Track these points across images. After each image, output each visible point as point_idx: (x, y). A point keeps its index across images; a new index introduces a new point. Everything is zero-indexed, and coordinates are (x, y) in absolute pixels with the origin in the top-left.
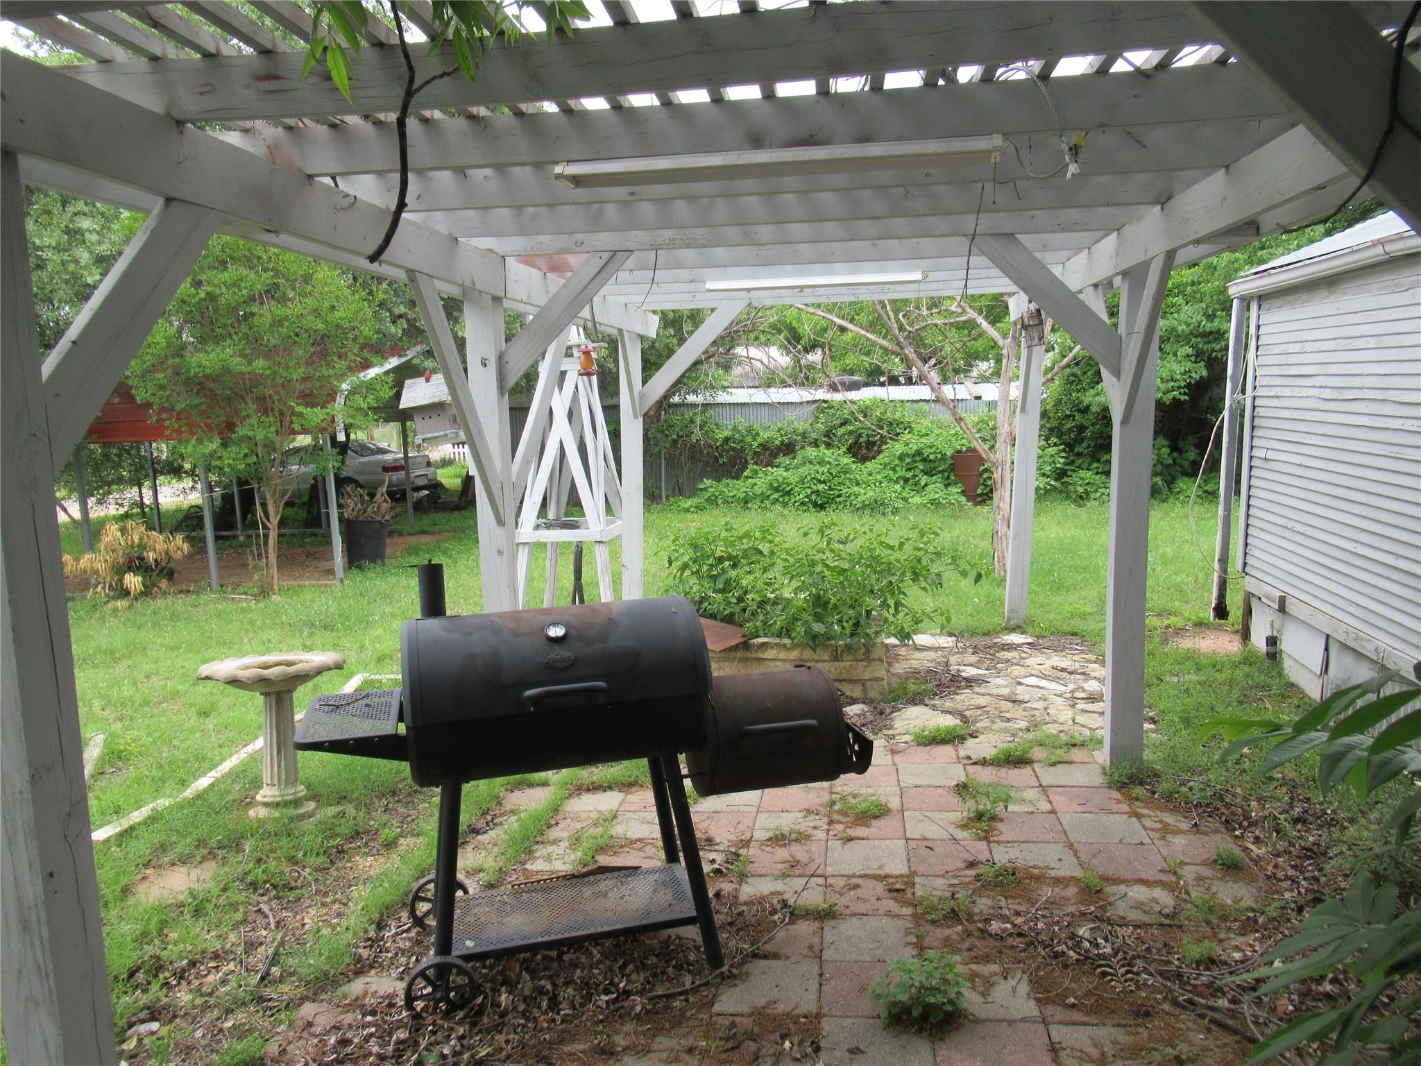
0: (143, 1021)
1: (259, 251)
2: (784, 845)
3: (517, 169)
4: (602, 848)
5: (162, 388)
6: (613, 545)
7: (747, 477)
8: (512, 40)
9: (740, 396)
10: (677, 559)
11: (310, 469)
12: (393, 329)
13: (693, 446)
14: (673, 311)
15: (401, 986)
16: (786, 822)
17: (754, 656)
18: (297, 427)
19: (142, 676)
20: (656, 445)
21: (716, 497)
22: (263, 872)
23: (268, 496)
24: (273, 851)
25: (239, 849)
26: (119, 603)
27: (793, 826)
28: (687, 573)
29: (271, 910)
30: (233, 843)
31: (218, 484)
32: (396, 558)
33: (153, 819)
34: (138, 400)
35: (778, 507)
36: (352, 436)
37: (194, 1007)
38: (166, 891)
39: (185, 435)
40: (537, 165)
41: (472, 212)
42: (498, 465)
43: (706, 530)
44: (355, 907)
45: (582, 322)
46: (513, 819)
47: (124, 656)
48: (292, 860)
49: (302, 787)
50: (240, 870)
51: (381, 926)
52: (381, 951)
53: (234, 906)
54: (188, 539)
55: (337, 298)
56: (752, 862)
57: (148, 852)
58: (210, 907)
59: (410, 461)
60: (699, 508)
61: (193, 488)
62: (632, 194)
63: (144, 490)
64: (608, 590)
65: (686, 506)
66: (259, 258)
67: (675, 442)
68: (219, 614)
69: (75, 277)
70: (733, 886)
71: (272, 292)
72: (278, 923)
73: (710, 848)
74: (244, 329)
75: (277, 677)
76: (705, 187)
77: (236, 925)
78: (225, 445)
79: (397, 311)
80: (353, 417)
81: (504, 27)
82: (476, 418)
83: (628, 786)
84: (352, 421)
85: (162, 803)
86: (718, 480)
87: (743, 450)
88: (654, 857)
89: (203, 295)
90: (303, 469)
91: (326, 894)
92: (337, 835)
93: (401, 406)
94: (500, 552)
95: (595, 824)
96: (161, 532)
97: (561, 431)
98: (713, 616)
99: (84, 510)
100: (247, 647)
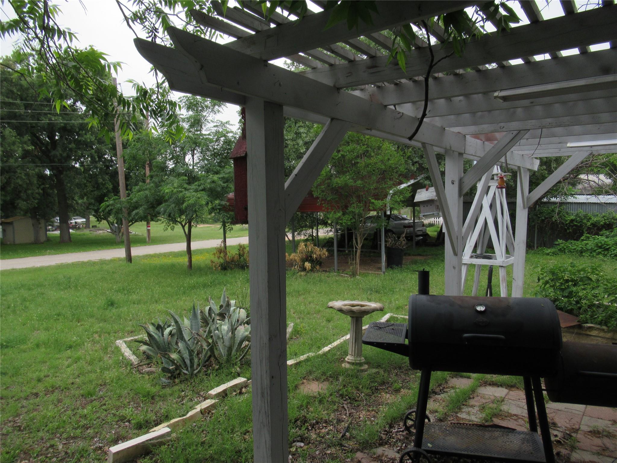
0: (298, 441)
1: (362, 137)
2: (599, 437)
3: (475, 96)
4: (496, 415)
5: (323, 191)
6: (509, 269)
7: (583, 240)
8: (479, 37)
9: (581, 199)
10: (542, 278)
11: (375, 225)
12: (412, 168)
13: (553, 223)
14: (546, 158)
15: (398, 456)
16: (601, 425)
17: (584, 332)
18: (371, 208)
19: (308, 303)
20: (533, 221)
21: (565, 249)
22: (346, 391)
23: (358, 235)
24: (350, 383)
25: (337, 379)
26: (302, 273)
27: (605, 428)
28: (548, 286)
29: (348, 408)
30: (335, 376)
31: (340, 229)
32: (407, 265)
33: (308, 360)
34: (315, 196)
35: (601, 256)
36: (392, 212)
37: (316, 441)
38: (310, 391)
39: (329, 210)
40: (485, 93)
41: (452, 117)
42: (456, 228)
43: (560, 265)
44: (381, 415)
45: (500, 164)
46: (452, 391)
47: (302, 294)
48: (357, 388)
49: (363, 358)
50: (337, 388)
51: (391, 426)
52: (390, 438)
53: (334, 403)
54: (328, 250)
55: (391, 156)
56: (579, 442)
57: (305, 373)
58: (325, 401)
59: (416, 224)
60: (554, 254)
61: (331, 231)
62: (532, 103)
63: (314, 230)
64: (504, 289)
65: (547, 252)
66: (362, 140)
67: (543, 221)
68: (337, 281)
69: (297, 150)
70: (567, 452)
71: (366, 154)
72: (350, 414)
73: (555, 428)
74: (354, 168)
75: (357, 310)
76: (573, 96)
77: (335, 411)
78: (344, 214)
79: (415, 160)
80: (393, 204)
81: (475, 32)
82: (448, 207)
83: (511, 387)
84: (393, 206)
85: (311, 354)
86: (566, 240)
87: (581, 226)
88: (523, 426)
89: (340, 156)
90: (372, 225)
91: (369, 406)
92: (376, 382)
93: (415, 201)
94: (454, 268)
95: (493, 402)
96: (318, 247)
97: (486, 213)
98: (561, 309)
99: (293, 237)
100: (346, 296)
